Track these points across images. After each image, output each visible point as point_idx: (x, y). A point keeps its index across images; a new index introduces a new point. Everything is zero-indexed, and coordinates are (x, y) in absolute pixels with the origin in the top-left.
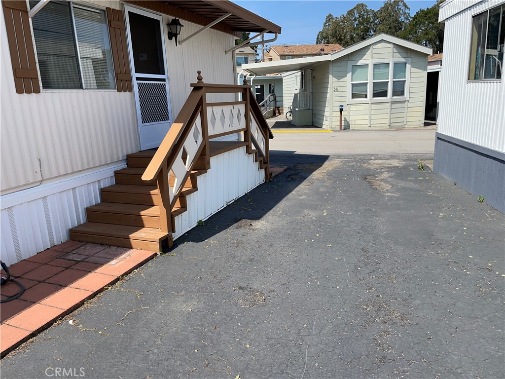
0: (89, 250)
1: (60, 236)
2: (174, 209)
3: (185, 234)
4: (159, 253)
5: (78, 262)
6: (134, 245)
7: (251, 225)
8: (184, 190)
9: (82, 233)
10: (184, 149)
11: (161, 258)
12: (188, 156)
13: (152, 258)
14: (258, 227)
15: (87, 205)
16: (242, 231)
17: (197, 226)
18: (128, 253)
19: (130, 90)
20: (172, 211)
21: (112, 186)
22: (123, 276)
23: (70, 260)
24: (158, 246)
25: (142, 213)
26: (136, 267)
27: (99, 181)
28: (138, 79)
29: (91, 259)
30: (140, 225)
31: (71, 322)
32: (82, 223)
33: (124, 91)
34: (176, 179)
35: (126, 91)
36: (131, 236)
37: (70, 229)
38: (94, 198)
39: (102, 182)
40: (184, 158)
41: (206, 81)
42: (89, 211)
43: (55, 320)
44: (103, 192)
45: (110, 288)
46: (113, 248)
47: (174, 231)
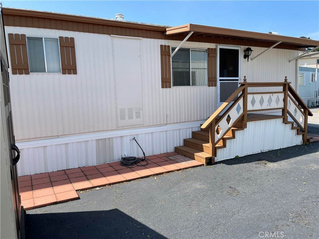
0: (179, 157)
1: (171, 149)
2: (217, 146)
3: (225, 160)
4: (205, 165)
5: (171, 160)
6: (196, 159)
7: (265, 164)
8: (225, 137)
9: (179, 149)
10: (229, 116)
11: (205, 167)
12: (231, 120)
13: (201, 165)
14: (269, 166)
15: (185, 138)
16: (258, 165)
17: (234, 158)
18: (192, 161)
19: (215, 85)
20: (216, 146)
21: (198, 131)
22: (183, 169)
23: (169, 158)
24: (205, 161)
25: (204, 145)
26: (191, 167)
27: (192, 128)
28: (220, 80)
29: (176, 160)
30: (201, 150)
31: (155, 178)
32: (181, 145)
33: (212, 86)
34: (221, 131)
35: (213, 86)
36: (195, 154)
37: (175, 147)
38: (189, 136)
39: (193, 129)
40: (228, 120)
41: (248, 81)
42: (185, 141)
43: (151, 176)
44: (193, 133)
45: (176, 172)
46: (188, 158)
47: (216, 156)
